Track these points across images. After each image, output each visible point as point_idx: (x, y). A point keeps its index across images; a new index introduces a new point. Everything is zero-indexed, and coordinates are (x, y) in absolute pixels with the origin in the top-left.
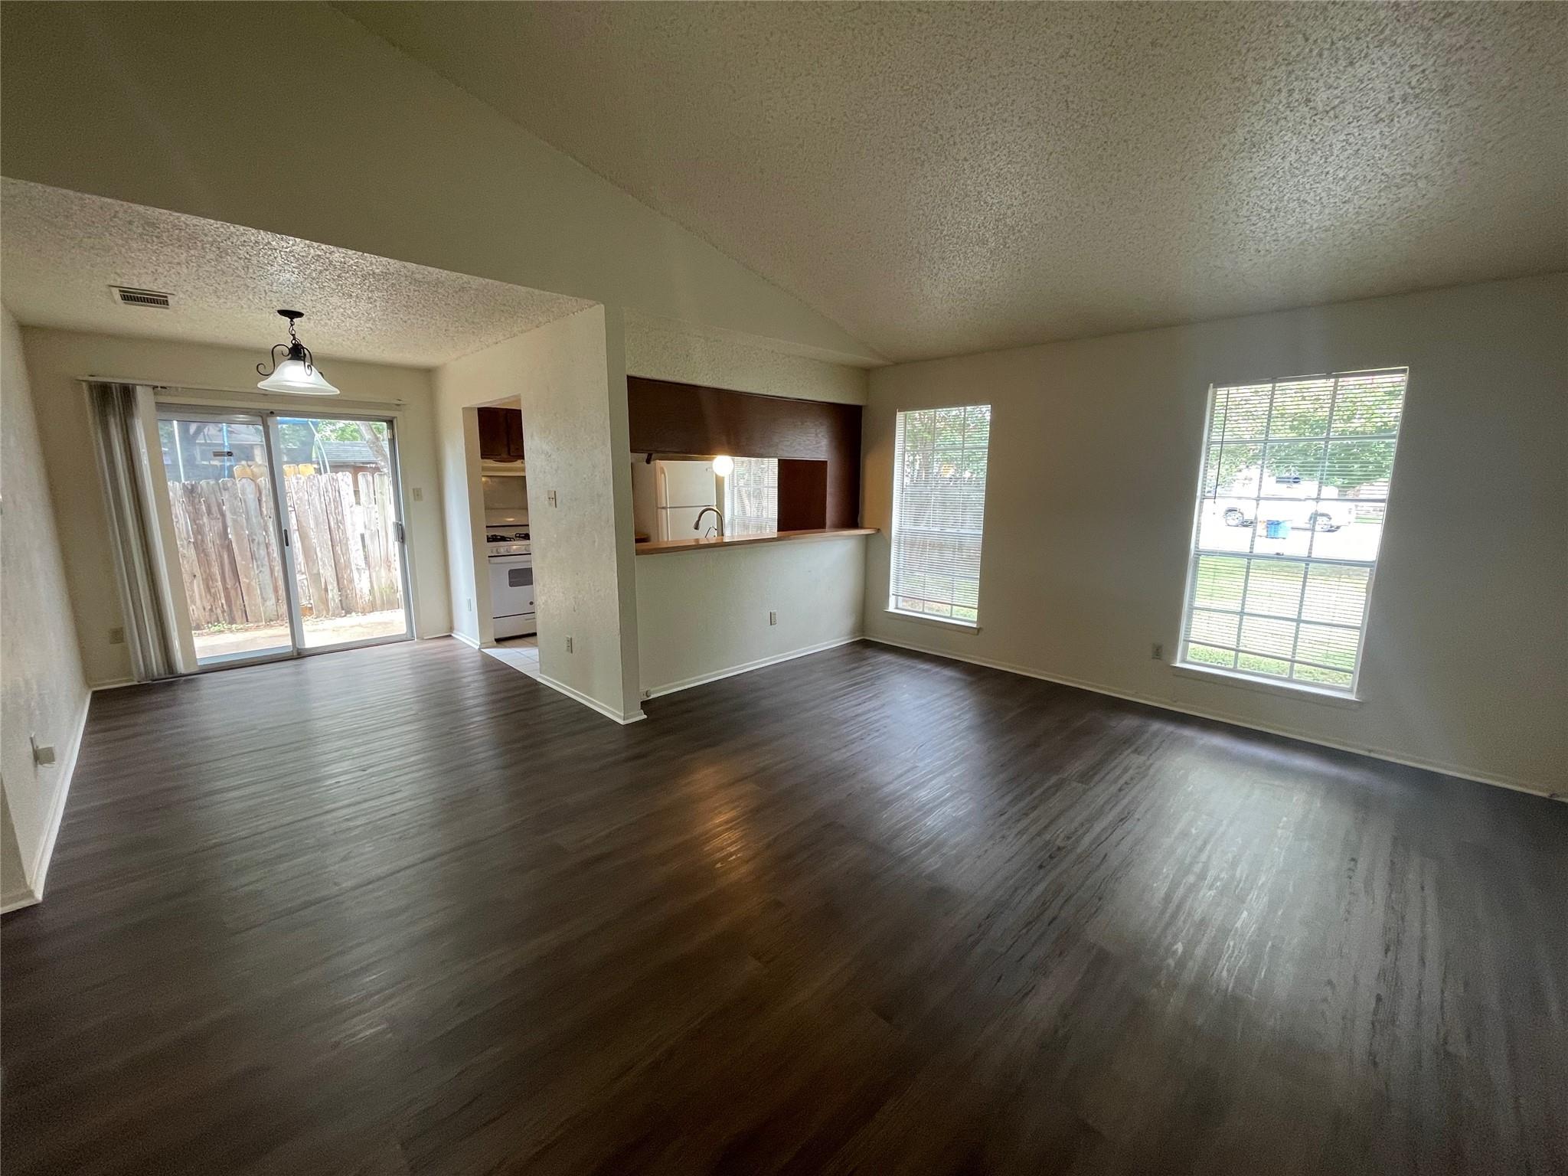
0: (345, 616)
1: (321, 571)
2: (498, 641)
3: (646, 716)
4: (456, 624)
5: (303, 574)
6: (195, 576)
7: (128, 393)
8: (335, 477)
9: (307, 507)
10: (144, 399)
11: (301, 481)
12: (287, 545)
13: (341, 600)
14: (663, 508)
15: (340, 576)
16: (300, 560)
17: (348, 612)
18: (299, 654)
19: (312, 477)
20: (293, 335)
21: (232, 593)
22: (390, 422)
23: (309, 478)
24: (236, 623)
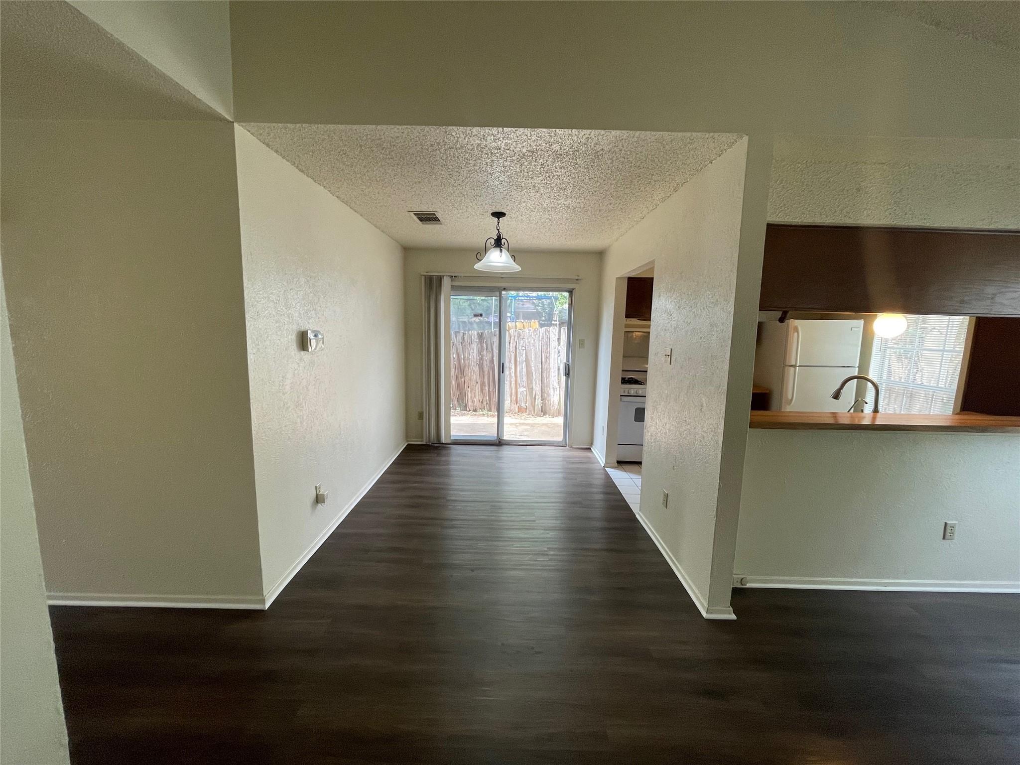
0: (543, 416)
1: (534, 387)
2: (619, 462)
3: (733, 617)
4: (595, 442)
5: (524, 387)
6: (477, 383)
7: (440, 279)
8: (548, 330)
9: (532, 347)
10: (446, 283)
11: (531, 332)
12: (503, 373)
13: (542, 406)
14: (792, 366)
15: (543, 391)
16: (524, 379)
17: (545, 414)
18: (500, 442)
19: (536, 329)
20: (498, 230)
21: (492, 393)
22: (571, 292)
23: (535, 330)
24: (491, 411)
